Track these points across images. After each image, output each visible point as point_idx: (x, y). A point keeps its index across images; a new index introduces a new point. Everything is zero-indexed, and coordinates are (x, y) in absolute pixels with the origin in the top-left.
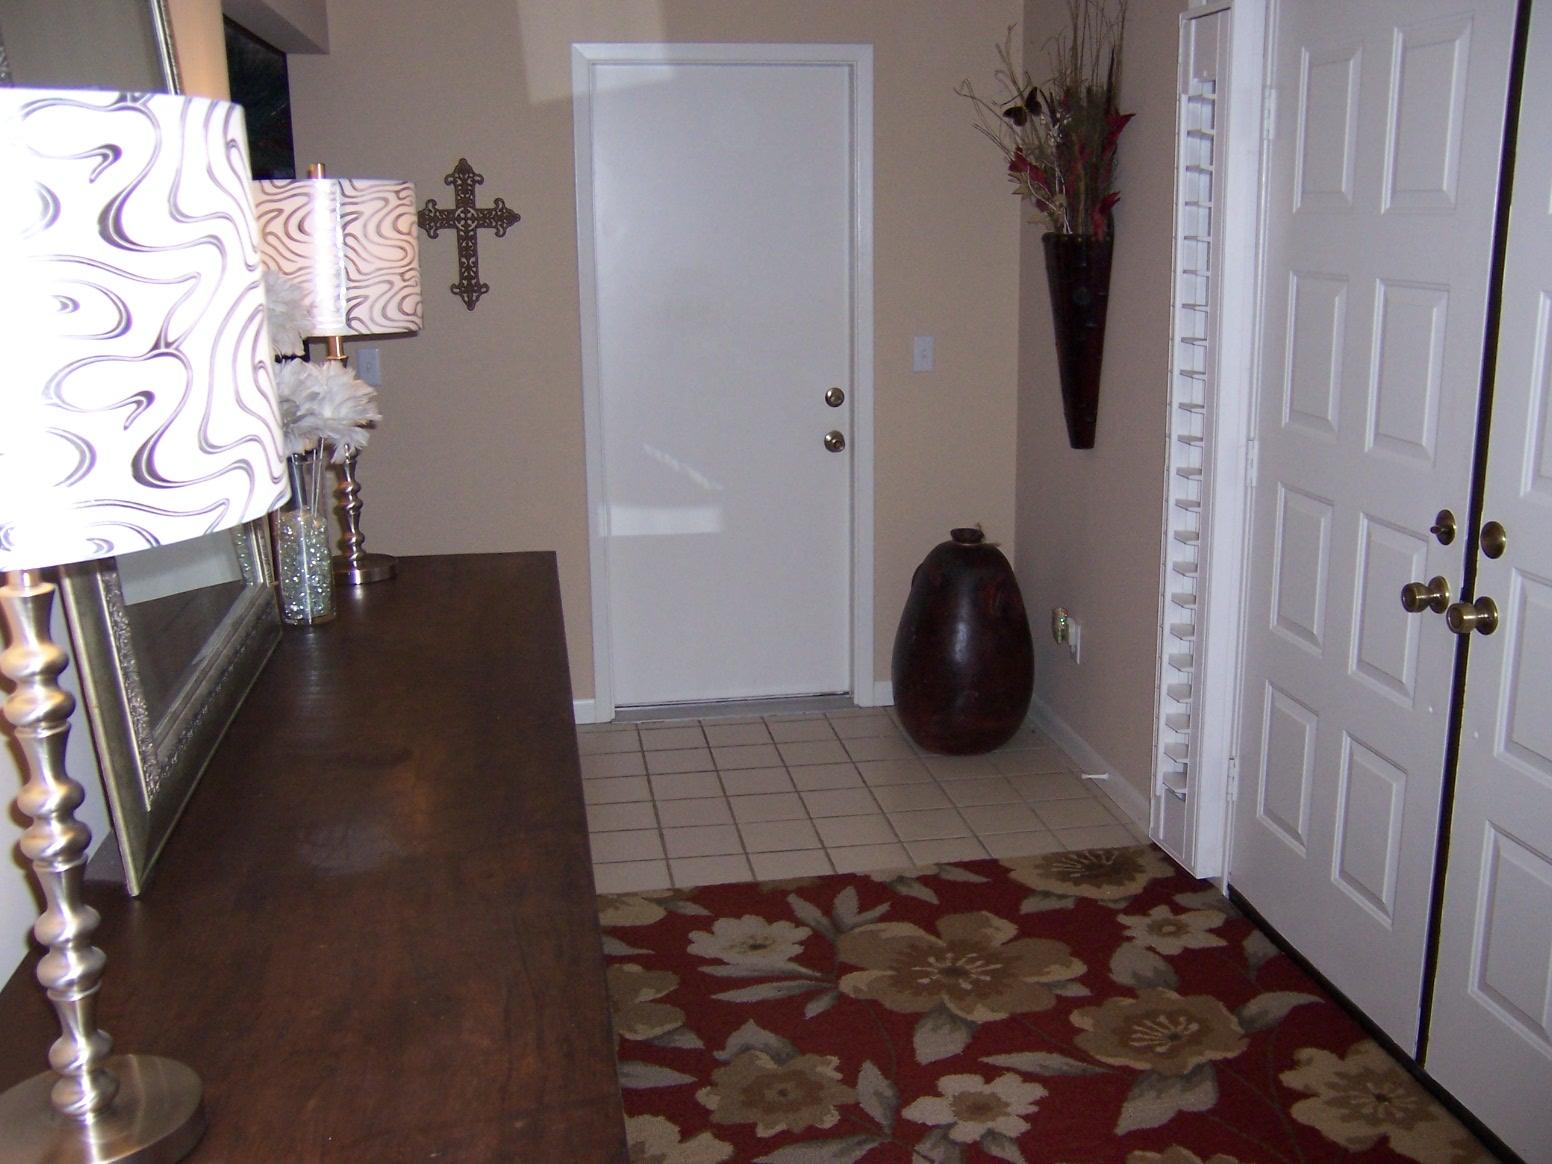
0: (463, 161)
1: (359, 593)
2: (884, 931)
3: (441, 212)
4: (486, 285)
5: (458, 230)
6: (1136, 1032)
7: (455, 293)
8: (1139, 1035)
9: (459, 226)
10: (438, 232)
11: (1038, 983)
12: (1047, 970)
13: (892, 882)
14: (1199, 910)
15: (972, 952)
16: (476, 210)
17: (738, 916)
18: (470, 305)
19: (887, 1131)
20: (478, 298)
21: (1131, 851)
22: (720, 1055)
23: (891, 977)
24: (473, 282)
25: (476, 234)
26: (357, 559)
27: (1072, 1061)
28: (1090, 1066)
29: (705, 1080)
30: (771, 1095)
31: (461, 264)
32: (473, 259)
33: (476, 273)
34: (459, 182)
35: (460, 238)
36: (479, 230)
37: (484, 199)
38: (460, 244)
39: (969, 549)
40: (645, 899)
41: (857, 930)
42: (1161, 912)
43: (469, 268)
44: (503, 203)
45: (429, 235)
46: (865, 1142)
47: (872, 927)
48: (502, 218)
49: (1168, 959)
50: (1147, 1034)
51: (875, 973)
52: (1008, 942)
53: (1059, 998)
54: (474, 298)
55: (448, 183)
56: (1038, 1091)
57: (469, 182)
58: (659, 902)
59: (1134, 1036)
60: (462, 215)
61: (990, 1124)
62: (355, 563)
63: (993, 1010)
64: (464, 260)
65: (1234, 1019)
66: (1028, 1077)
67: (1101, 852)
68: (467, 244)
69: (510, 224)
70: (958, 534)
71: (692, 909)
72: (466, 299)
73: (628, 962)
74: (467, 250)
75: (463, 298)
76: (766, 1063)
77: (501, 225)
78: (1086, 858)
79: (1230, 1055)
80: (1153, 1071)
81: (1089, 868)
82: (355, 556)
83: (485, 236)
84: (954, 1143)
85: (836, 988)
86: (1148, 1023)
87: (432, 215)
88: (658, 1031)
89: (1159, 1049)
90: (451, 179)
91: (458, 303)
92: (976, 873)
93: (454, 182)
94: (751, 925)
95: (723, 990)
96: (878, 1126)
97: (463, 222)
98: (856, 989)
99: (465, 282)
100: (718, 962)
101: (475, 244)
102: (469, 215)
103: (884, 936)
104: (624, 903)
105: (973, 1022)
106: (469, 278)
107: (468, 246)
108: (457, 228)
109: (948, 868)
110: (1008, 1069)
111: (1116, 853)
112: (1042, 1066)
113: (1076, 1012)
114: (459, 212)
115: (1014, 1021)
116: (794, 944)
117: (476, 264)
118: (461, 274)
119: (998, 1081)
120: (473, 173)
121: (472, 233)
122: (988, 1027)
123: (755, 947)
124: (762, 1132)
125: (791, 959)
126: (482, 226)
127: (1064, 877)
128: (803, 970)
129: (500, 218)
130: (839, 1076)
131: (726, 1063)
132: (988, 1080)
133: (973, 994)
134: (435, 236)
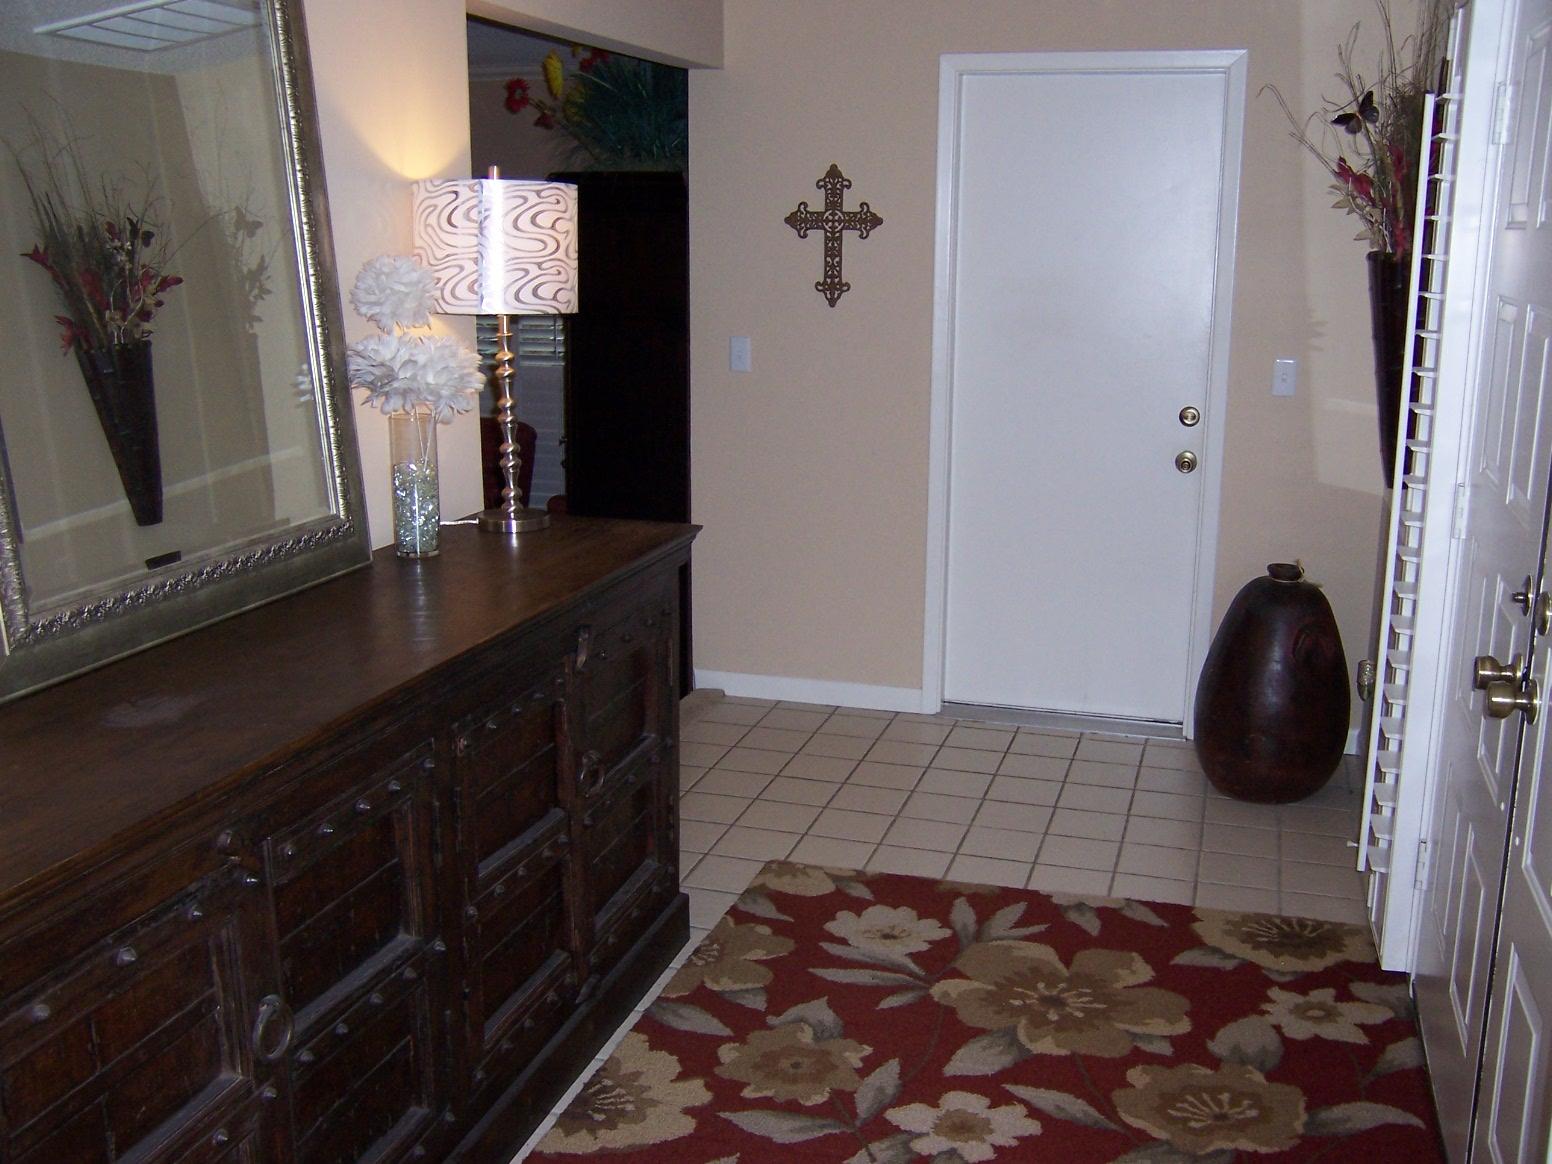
0: (834, 168)
1: (515, 542)
2: (1020, 949)
3: (812, 213)
4: (847, 284)
5: (826, 231)
6: (1186, 1101)
7: (819, 290)
8: (1186, 1105)
9: (827, 227)
10: (808, 232)
11: (1127, 1031)
12: (1147, 1021)
13: (1069, 908)
14: (1367, 1002)
15: (1087, 987)
16: (843, 213)
17: (895, 906)
18: (832, 302)
19: (858, 1123)
20: (839, 297)
21: (1346, 928)
22: (771, 1020)
23: (989, 992)
24: (837, 280)
25: (841, 235)
26: (514, 511)
27: (1092, 1111)
28: (1107, 1121)
29: (740, 1037)
30: (785, 1064)
31: (826, 263)
32: (837, 259)
33: (840, 272)
34: (830, 186)
35: (826, 238)
36: (844, 231)
37: (850, 203)
38: (826, 244)
39: (1285, 586)
40: (826, 874)
41: (995, 943)
42: (1325, 995)
43: (833, 267)
44: (868, 207)
45: (799, 235)
46: (829, 1126)
47: (1011, 943)
48: (867, 221)
49: (1286, 1041)
50: (1195, 1106)
51: (976, 984)
52: (1134, 987)
53: (1137, 1049)
54: (836, 296)
55: (819, 187)
56: (1033, 1128)
57: (838, 186)
58: (835, 878)
59: (1179, 1105)
60: (831, 218)
61: (957, 1145)
62: (512, 515)
63: (1058, 1046)
64: (829, 259)
65: (1304, 1117)
66: (1034, 1112)
67: (1310, 923)
68: (833, 244)
69: (873, 227)
70: (1275, 569)
71: (861, 891)
72: (829, 296)
73: (762, 924)
74: (833, 250)
75: (826, 294)
76: (807, 1037)
77: (865, 228)
78: (1290, 924)
79: (1263, 1150)
80: (1167, 1142)
81: (1284, 935)
82: (512, 509)
83: (850, 237)
84: (909, 1151)
85: (928, 989)
86: (1205, 1097)
87: (803, 216)
88: (737, 987)
89: (1193, 1124)
90: (822, 183)
91: (821, 299)
92: (1161, 916)
93: (825, 186)
94: (902, 917)
95: (824, 966)
96: (854, 1115)
97: (830, 224)
98: (946, 994)
99: (829, 280)
100: (843, 941)
101: (840, 245)
102: (836, 218)
103: (1016, 953)
104: (807, 874)
105: (1028, 1050)
106: (832, 277)
107: (833, 248)
108: (825, 229)
109: (1134, 905)
110: (1022, 1101)
111: (1326, 927)
112: (1058, 1107)
113: (1139, 1068)
114: (827, 214)
115: (1070, 1060)
116: (925, 941)
117: (840, 263)
118: (826, 272)
119: (1003, 1109)
120: (843, 178)
121: (837, 235)
122: (1041, 1059)
123: (886, 937)
124: (748, 1093)
125: (911, 955)
126: (848, 228)
127: (1250, 939)
128: (912, 966)
129: (863, 221)
130: (861, 1065)
131: (771, 1028)
132: (993, 1105)
133: (1053, 1025)
134: (805, 236)
